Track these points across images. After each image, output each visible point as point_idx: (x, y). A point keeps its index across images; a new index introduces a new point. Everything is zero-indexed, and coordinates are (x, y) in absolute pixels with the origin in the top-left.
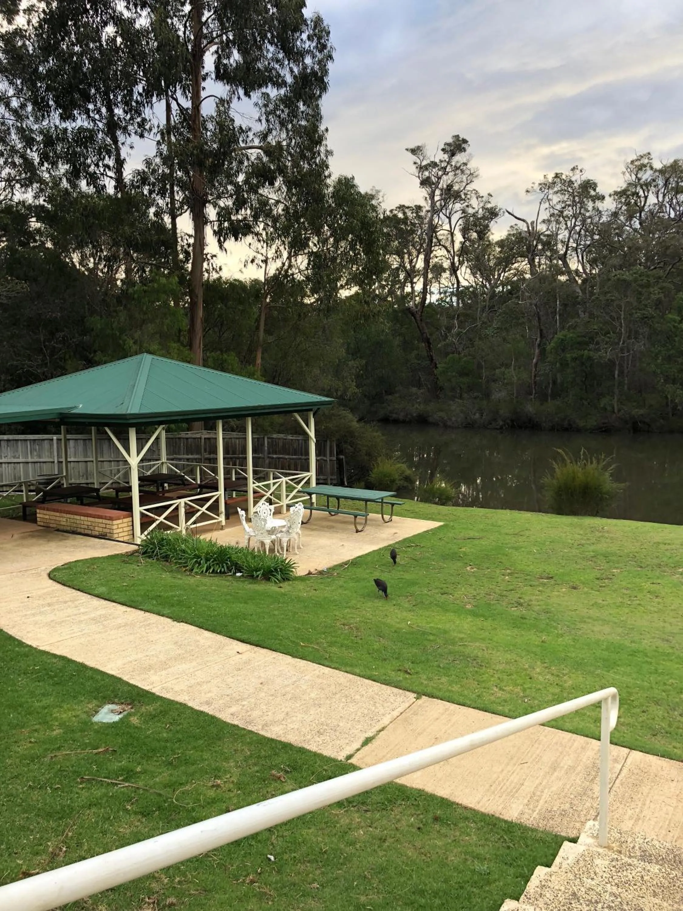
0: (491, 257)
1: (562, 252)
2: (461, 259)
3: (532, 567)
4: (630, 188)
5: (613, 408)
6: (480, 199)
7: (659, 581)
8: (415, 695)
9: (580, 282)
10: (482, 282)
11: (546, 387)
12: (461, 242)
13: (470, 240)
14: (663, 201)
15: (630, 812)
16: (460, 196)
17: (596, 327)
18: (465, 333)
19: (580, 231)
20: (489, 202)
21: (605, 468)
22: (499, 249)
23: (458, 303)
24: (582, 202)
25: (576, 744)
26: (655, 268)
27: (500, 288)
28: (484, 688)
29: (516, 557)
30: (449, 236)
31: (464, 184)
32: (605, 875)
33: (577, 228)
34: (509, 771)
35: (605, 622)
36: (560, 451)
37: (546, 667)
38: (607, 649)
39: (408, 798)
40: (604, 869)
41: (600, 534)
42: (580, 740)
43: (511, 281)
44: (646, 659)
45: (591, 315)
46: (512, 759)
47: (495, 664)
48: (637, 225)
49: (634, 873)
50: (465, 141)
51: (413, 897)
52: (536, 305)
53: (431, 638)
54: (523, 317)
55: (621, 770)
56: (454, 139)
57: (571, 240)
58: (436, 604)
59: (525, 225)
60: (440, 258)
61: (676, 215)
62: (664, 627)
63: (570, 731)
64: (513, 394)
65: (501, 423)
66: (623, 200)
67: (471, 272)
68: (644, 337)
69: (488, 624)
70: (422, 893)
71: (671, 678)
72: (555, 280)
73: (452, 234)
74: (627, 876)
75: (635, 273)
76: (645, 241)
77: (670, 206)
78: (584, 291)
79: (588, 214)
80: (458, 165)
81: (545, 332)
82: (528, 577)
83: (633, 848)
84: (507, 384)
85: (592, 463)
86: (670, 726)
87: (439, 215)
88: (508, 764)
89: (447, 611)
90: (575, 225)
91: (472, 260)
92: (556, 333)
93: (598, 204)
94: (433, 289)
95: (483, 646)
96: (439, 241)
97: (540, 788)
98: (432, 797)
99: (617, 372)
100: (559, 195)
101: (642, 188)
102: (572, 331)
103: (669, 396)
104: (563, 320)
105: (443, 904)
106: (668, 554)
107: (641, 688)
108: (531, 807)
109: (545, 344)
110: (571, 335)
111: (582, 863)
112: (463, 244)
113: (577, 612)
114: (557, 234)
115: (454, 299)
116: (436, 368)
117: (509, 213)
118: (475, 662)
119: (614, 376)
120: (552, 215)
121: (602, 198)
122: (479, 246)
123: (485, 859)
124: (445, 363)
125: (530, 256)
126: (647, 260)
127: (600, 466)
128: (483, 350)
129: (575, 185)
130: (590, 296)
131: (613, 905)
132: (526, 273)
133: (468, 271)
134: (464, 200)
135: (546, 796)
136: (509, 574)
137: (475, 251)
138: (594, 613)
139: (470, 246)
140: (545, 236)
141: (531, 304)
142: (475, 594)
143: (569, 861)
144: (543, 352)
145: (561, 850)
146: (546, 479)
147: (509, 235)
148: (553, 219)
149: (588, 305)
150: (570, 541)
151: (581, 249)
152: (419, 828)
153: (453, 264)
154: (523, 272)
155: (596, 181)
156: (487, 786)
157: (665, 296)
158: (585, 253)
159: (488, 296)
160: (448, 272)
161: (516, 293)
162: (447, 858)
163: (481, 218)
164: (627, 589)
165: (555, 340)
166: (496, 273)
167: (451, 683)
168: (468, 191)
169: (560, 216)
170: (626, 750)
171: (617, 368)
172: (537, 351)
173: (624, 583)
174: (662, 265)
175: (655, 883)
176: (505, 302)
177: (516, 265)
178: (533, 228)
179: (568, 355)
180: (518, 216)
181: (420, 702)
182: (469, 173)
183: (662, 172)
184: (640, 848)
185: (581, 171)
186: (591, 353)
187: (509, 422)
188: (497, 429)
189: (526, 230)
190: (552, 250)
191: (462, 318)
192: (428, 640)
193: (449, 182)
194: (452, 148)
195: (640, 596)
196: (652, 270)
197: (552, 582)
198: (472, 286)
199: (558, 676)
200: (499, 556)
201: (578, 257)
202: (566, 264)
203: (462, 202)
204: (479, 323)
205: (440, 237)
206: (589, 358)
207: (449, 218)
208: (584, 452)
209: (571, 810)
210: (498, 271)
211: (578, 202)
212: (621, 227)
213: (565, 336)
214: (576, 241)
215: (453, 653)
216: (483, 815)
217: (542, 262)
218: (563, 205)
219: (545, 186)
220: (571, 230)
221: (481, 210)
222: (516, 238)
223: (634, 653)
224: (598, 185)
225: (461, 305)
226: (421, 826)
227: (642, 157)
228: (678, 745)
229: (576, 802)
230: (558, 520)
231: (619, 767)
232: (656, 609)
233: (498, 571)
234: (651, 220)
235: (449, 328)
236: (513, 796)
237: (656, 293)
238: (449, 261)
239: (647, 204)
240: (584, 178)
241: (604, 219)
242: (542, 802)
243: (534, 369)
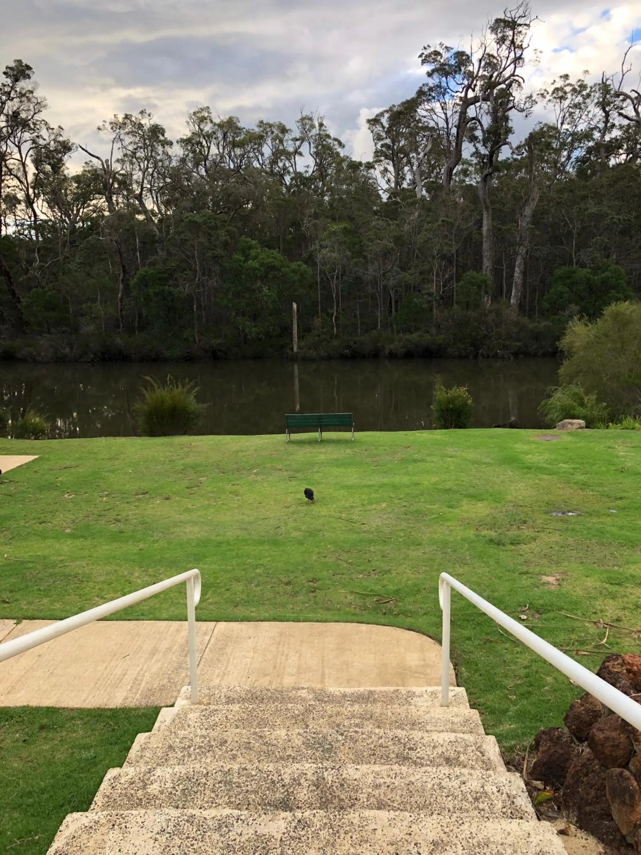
0: (68, 192)
1: (138, 192)
2: (36, 191)
3: (128, 486)
4: (195, 137)
5: (195, 339)
6: (50, 131)
7: (238, 482)
8: (15, 621)
9: (156, 221)
10: (61, 217)
11: (132, 321)
12: (34, 174)
13: (44, 173)
14: (223, 152)
15: (217, 671)
16: (29, 125)
17: (173, 264)
18: (48, 267)
19: (153, 173)
20: (61, 135)
21: (189, 392)
22: (76, 185)
23: (37, 237)
24: (152, 146)
25: (171, 629)
26: (221, 213)
27: (81, 224)
28: (86, 600)
29: (112, 479)
30: (21, 166)
31: (32, 113)
32: (197, 724)
33: (150, 170)
34: (113, 667)
35: (195, 523)
36: (148, 378)
37: (144, 571)
38: (197, 545)
39: (12, 717)
40: (196, 720)
41: (189, 450)
42: (175, 624)
43: (90, 217)
44: (229, 547)
45: (169, 254)
46: (115, 655)
47: (95, 577)
48: (203, 172)
49: (220, 716)
50: (28, 68)
51: (21, 800)
52: (116, 242)
53: (31, 565)
54: (105, 253)
55: (209, 640)
56: (17, 63)
57: (145, 181)
58: (34, 534)
59: (100, 162)
60: (13, 188)
61: (234, 166)
62: (242, 519)
63: (166, 620)
64: (101, 328)
65: (92, 356)
66: (189, 148)
67: (49, 206)
68: (216, 275)
69: (87, 543)
70: (30, 794)
71: (249, 558)
72: (133, 218)
73: (24, 165)
74: (214, 720)
75: (204, 216)
76: (211, 187)
77: (230, 158)
78: (160, 230)
79: (158, 158)
80: (24, 92)
81: (127, 267)
82: (125, 496)
83: (220, 697)
84: (95, 318)
85: (177, 387)
86: (248, 596)
87: (6, 142)
88: (111, 661)
89: (46, 538)
90: (148, 167)
91: (47, 194)
92: (138, 269)
93: (167, 148)
94: (8, 221)
95: (84, 563)
96: (10, 170)
97: (142, 673)
98: (38, 709)
99: (195, 306)
100: (130, 135)
101: (204, 138)
102: (152, 267)
103: (240, 327)
104: (144, 257)
105: (51, 797)
106: (244, 459)
107: (226, 571)
108: (134, 691)
109: (128, 280)
110: (152, 271)
111: (177, 721)
112: (36, 175)
113: (171, 519)
114: (132, 175)
115: (33, 232)
116: (20, 302)
117: (83, 149)
118: (76, 579)
119: (193, 309)
120: (125, 155)
121: (171, 144)
122: (54, 179)
123: (92, 746)
124: (29, 297)
125: (107, 193)
126: (213, 205)
127: (185, 390)
128: (67, 284)
129: (145, 128)
130: (167, 235)
131: (203, 745)
132: (105, 210)
133: (45, 204)
134: (34, 130)
135: (147, 677)
136: (107, 495)
137: (50, 184)
138: (185, 517)
139: (45, 179)
140: (120, 175)
141: (111, 240)
142: (74, 517)
143: (166, 723)
144: (127, 287)
145: (159, 716)
146: (137, 406)
147: (85, 171)
148: (126, 159)
149: (165, 244)
150: (162, 459)
151: (155, 190)
152: (24, 741)
153: (27, 195)
154: (101, 210)
155: (164, 127)
156: (92, 685)
157: (231, 238)
158: (159, 195)
159: (69, 231)
160: (23, 204)
161: (96, 230)
162: (54, 758)
163: (53, 151)
164: (213, 492)
165: (137, 276)
166: (75, 208)
167: (52, 603)
168: (37, 121)
169: (133, 158)
170: (213, 623)
171: (195, 302)
172: (121, 286)
173: (209, 488)
174: (226, 210)
175: (237, 718)
176: (86, 237)
177: (94, 202)
178: (108, 166)
179: (151, 291)
180: (92, 153)
181: (20, 626)
182: (36, 101)
183: (220, 126)
184: (225, 696)
185: (149, 115)
186: (172, 289)
187: (99, 354)
188: (88, 362)
189: (101, 167)
190: (128, 190)
191: (42, 252)
192: (26, 568)
193: (15, 108)
194: (15, 73)
195: (223, 497)
196: (218, 214)
197: (147, 496)
198: (50, 220)
199: (155, 576)
200: (96, 480)
201: (153, 198)
202: (142, 204)
203: (31, 132)
204: (61, 258)
205: (11, 167)
206: (170, 293)
207: (19, 147)
208: (170, 378)
209: (169, 684)
210: (77, 206)
211: (149, 145)
212: (189, 173)
213: (147, 272)
214: (150, 182)
215: (53, 575)
216: (89, 710)
217: (119, 200)
218: (135, 147)
219: (116, 126)
220: (144, 171)
221: (52, 143)
222: (92, 175)
223: (219, 544)
224: (166, 130)
225: (40, 239)
226: (27, 738)
227: (202, 110)
228: (254, 609)
229: (173, 676)
230: (150, 441)
231: (207, 638)
232: (236, 505)
233: (96, 494)
234: (215, 169)
235: (30, 262)
236: (117, 687)
237: (223, 235)
238: (23, 193)
239: (211, 153)
240: (152, 122)
241: (174, 164)
242: (143, 684)
243: (120, 304)
